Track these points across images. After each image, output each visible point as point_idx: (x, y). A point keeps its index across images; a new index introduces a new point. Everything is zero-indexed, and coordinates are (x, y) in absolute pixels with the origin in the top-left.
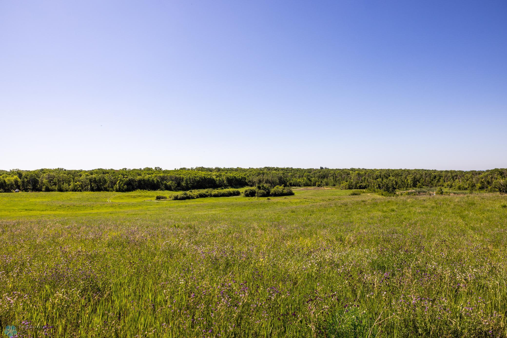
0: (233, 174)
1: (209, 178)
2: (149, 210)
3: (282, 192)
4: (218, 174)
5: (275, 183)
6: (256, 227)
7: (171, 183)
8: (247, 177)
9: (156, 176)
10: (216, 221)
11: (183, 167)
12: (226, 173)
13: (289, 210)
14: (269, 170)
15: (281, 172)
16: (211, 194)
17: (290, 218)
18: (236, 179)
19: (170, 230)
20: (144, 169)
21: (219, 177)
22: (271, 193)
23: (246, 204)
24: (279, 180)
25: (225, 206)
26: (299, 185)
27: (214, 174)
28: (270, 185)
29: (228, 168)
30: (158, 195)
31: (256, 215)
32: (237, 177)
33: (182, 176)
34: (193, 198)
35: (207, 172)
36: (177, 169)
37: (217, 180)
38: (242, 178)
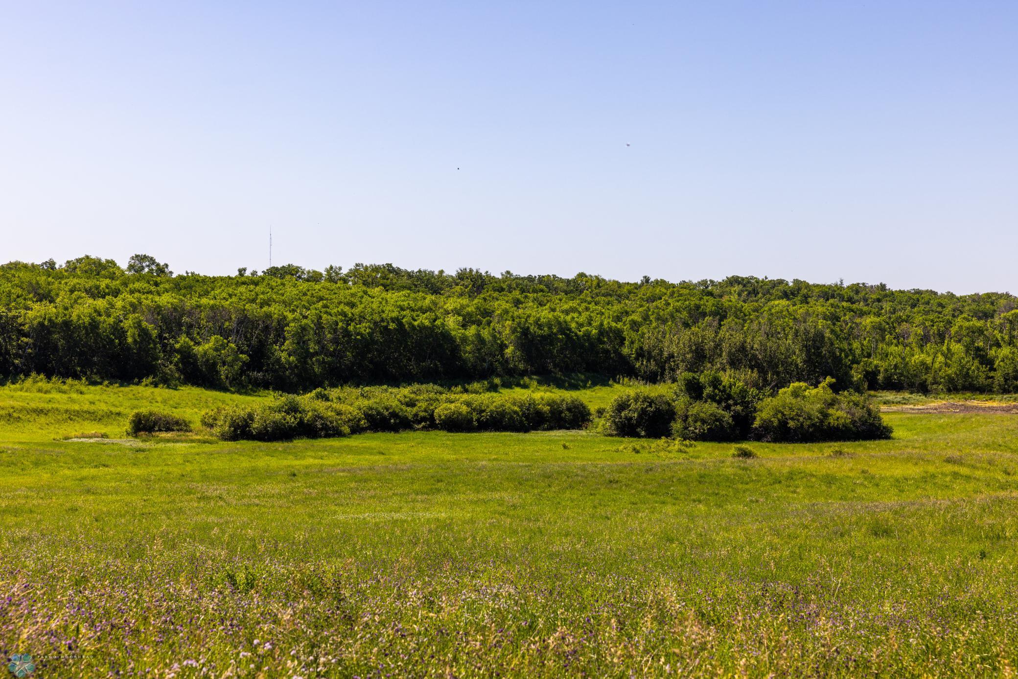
0: (554, 310)
1: (422, 328)
2: (88, 491)
3: (822, 421)
4: (472, 306)
5: (781, 369)
6: (673, 603)
7: (216, 350)
8: (632, 328)
9: (134, 307)
10: (454, 560)
11: (286, 264)
12: (517, 303)
13: (860, 519)
14: (755, 292)
15: (820, 307)
16: (432, 416)
17: (860, 567)
18: (567, 336)
19: (205, 601)
20: (72, 267)
21: (479, 323)
22: (757, 424)
23: (616, 476)
24: (808, 351)
25: (506, 484)
26: (917, 381)
27: (451, 304)
28: (755, 375)
29: (530, 279)
30: (144, 411)
31: (671, 541)
32: (573, 325)
33: (275, 310)
34: (332, 432)
35: (412, 295)
36: (254, 273)
37: (464, 339)
38: (602, 332)
